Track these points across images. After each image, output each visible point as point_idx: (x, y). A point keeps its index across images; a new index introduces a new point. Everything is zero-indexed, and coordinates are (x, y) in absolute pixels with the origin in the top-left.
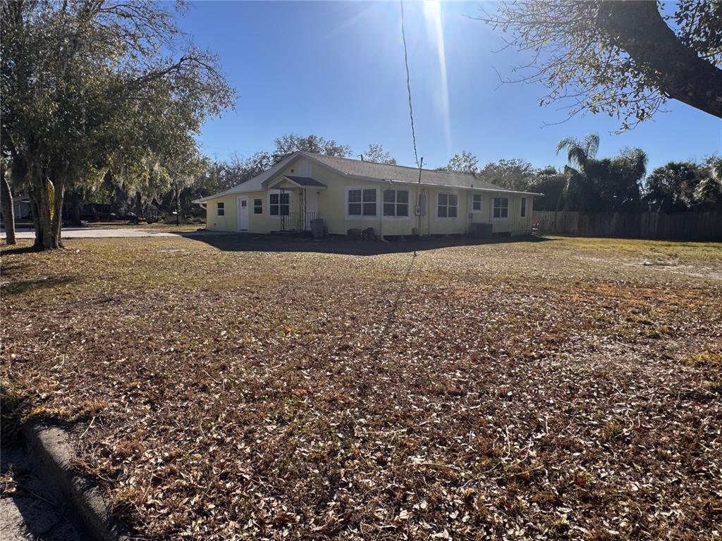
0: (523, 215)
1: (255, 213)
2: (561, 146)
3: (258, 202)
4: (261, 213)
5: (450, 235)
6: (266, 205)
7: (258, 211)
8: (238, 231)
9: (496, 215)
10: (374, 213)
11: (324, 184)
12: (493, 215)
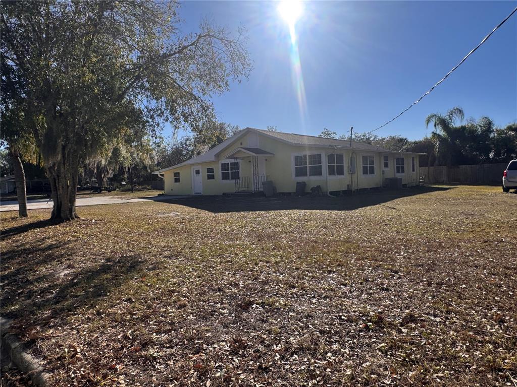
0: (413, 171)
1: (208, 179)
2: (428, 121)
3: (210, 170)
4: (214, 179)
5: (371, 189)
6: (218, 173)
7: (211, 177)
8: (193, 194)
9: (398, 172)
10: (320, 174)
11: (271, 152)
12: (396, 171)
